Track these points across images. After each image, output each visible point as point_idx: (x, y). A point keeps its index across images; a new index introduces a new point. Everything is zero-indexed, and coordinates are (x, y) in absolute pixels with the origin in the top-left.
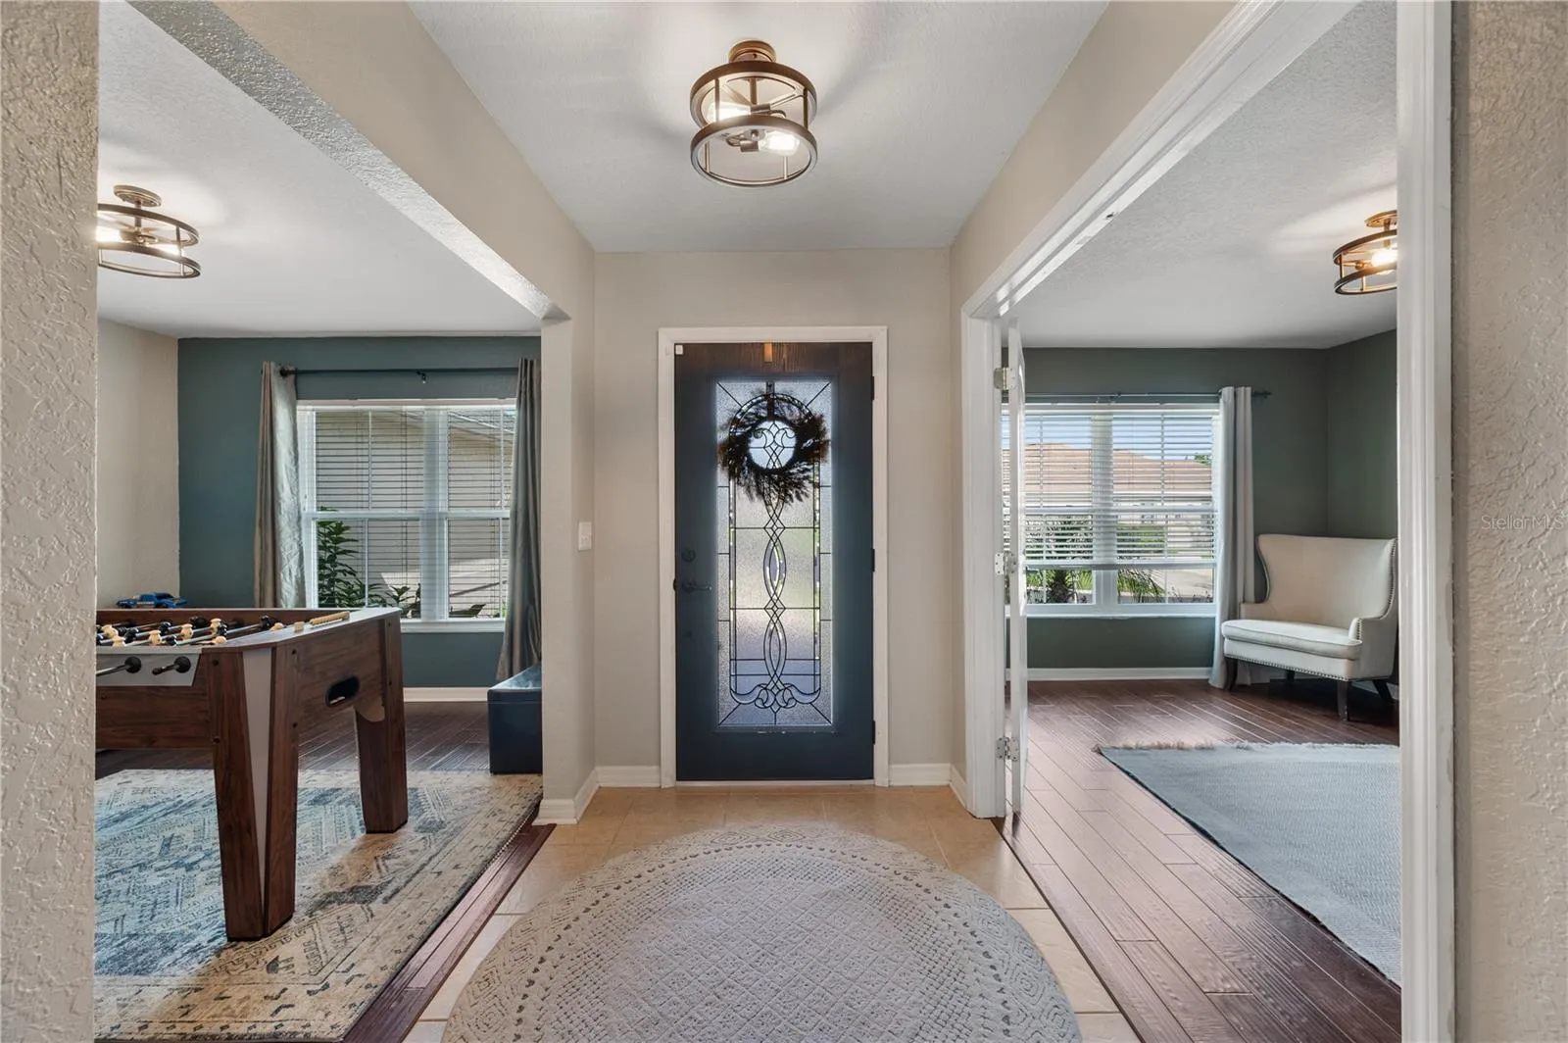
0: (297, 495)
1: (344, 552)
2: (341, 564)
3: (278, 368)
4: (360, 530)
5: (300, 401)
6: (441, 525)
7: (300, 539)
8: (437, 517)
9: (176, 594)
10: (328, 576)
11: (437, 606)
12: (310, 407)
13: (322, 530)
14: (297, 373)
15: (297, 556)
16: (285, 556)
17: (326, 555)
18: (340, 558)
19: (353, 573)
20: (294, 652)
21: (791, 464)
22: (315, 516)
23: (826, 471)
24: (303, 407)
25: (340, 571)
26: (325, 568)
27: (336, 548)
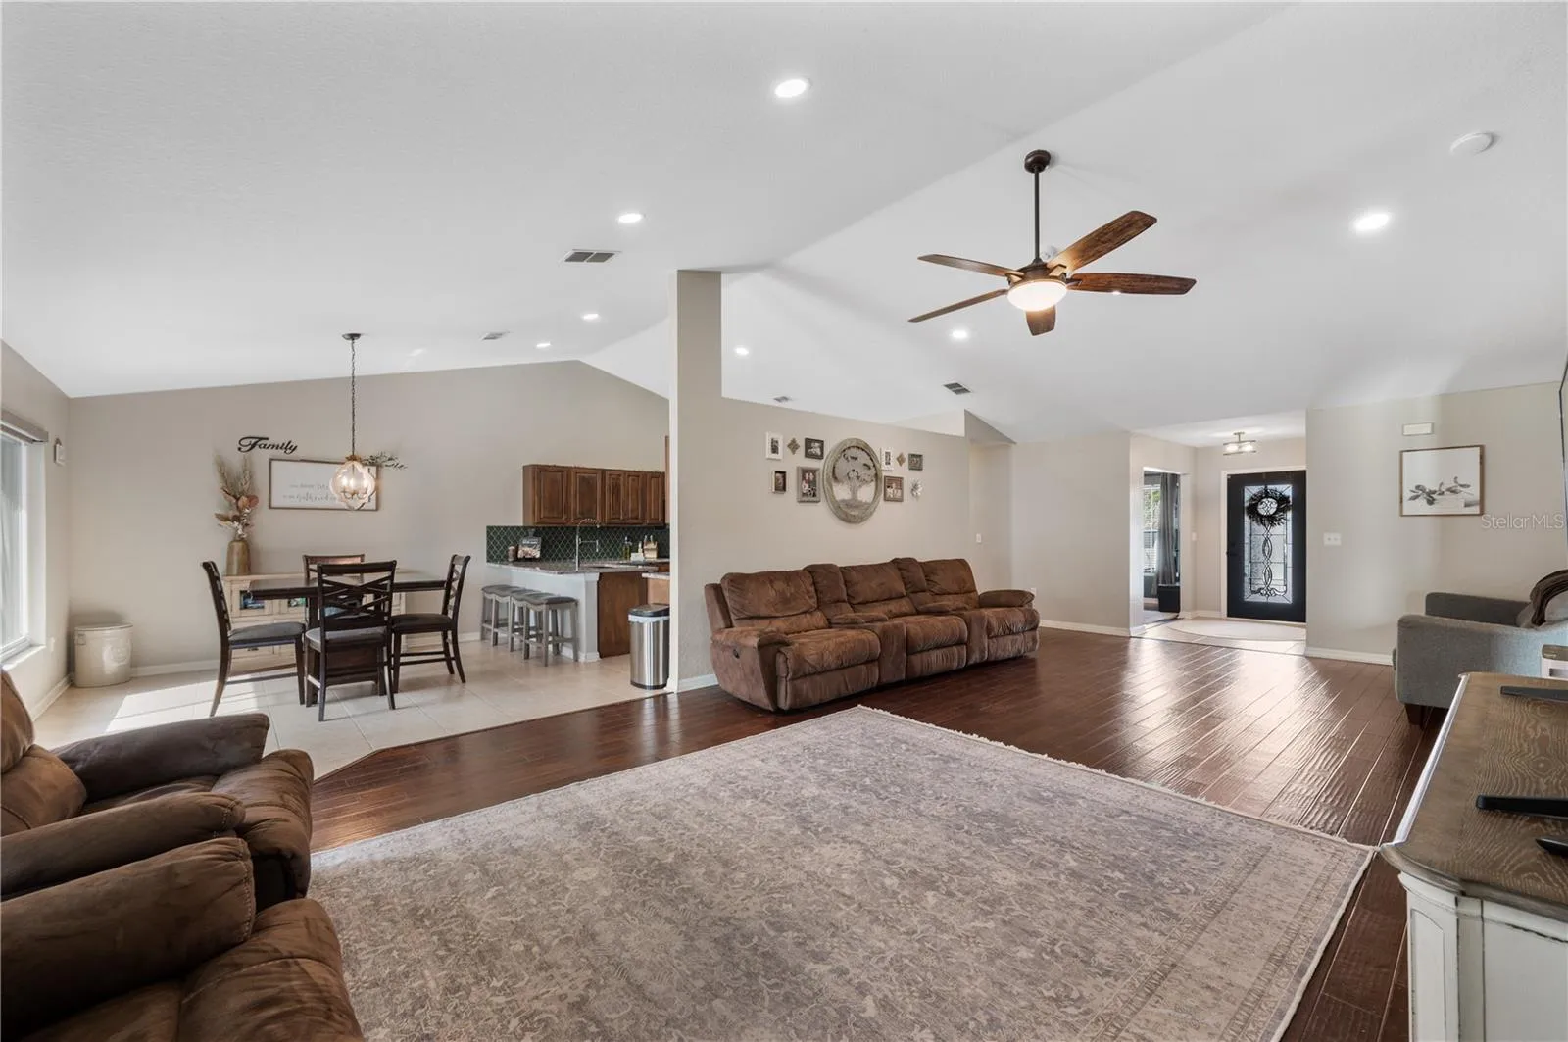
21: (1275, 513)
23: (1289, 515)
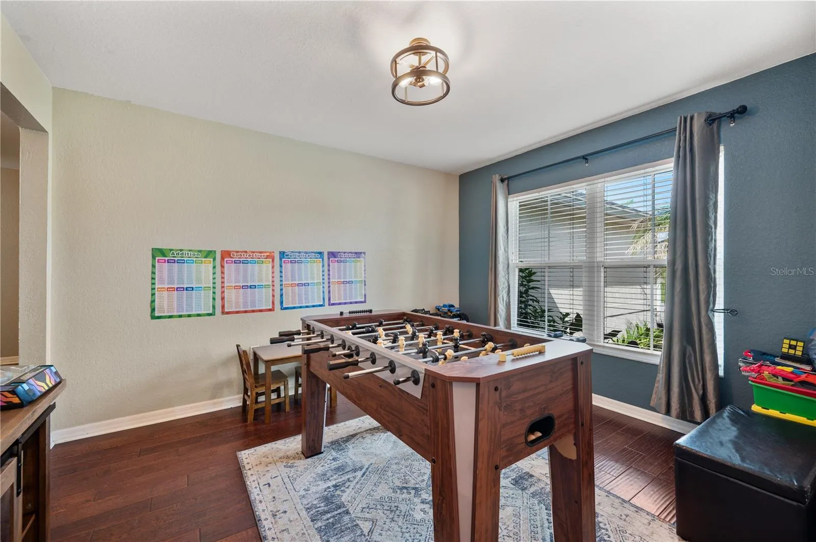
0: (508, 253)
1: (533, 288)
2: (531, 296)
3: (500, 178)
4: (543, 274)
5: (510, 196)
6: (599, 271)
7: (509, 279)
8: (596, 266)
9: (457, 305)
10: (524, 302)
11: (596, 332)
12: (515, 199)
13: (521, 274)
14: (508, 179)
15: (507, 289)
16: (501, 289)
17: (523, 289)
18: (531, 292)
19: (538, 301)
20: (496, 389)
22: (518, 265)
24: (512, 199)
25: (531, 300)
26: (523, 297)
27: (529, 286)
